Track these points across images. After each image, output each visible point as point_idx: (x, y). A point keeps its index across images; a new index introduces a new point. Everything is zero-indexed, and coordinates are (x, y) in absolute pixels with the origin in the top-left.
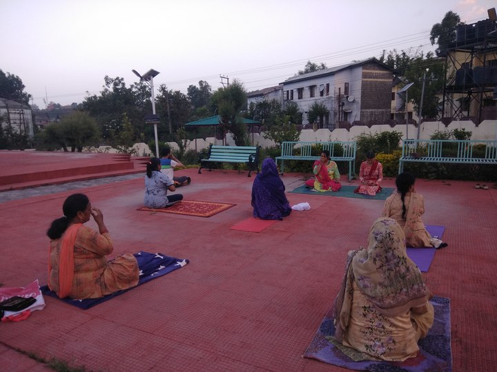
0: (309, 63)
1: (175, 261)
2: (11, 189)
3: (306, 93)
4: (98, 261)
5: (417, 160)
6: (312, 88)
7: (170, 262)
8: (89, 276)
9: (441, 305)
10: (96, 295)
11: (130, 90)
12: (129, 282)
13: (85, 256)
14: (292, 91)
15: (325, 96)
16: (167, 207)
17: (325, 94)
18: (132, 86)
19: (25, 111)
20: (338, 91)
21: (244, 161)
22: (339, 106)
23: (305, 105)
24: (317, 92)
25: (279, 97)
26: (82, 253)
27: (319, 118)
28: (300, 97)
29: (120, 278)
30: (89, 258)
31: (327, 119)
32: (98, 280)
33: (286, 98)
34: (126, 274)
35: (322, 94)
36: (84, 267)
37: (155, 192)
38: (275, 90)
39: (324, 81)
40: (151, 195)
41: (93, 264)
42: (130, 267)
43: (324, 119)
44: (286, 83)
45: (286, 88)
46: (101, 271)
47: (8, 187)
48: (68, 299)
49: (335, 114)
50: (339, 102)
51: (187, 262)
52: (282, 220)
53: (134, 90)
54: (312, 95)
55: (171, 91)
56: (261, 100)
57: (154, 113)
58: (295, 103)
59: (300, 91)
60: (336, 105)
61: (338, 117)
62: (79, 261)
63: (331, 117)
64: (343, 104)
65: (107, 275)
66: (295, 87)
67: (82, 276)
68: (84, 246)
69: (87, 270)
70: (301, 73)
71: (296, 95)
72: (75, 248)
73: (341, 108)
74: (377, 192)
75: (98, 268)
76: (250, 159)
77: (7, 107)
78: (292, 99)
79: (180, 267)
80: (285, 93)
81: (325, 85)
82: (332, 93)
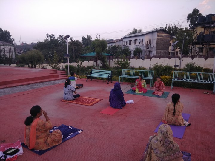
0: (134, 29)
1: (77, 130)
2: (6, 88)
3: (133, 42)
4: (46, 134)
5: (179, 80)
6: (135, 40)
7: (75, 131)
8: (42, 140)
9: (187, 157)
10: (45, 149)
11: (57, 40)
12: (58, 142)
13: (40, 132)
14: (127, 41)
16: (73, 100)
17: (141, 44)
18: (58, 38)
19: (11, 47)
20: (146, 42)
21: (106, 77)
22: (147, 49)
23: (132, 48)
24: (138, 44)
25: (121, 44)
26: (39, 131)
27: (138, 54)
28: (130, 44)
29: (54, 141)
30: (42, 132)
31: (142, 54)
32: (46, 142)
33: (124, 45)
34: (57, 139)
35: (140, 43)
36: (40, 137)
37: (68, 94)
38: (120, 40)
39: (141, 38)
40: (66, 95)
41: (43, 135)
42: (58, 136)
43: (140, 54)
44: (124, 38)
45: (124, 40)
46: (47, 138)
47: (5, 86)
48: (33, 150)
49: (145, 52)
50: (147, 47)
51: (82, 131)
52: (122, 108)
53: (59, 40)
54: (135, 43)
55: (75, 40)
56: (113, 44)
57: (68, 53)
58: (128, 47)
59: (130, 41)
60: (145, 48)
62: (38, 134)
63: (143, 53)
64: (149, 48)
65: (49, 140)
66: (128, 40)
67: (39, 140)
68: (40, 128)
69: (41, 138)
70: (131, 33)
71: (128, 43)
72: (36, 129)
74: (162, 94)
76: (109, 76)
77: (4, 45)
78: (127, 45)
79: (79, 133)
80: (124, 42)
81: (141, 40)
82: (144, 43)
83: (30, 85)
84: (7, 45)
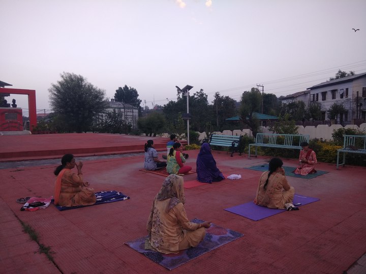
0: (340, 72)
1: (123, 197)
3: (329, 95)
4: (74, 189)
5: (354, 152)
6: (334, 92)
8: (68, 195)
10: (69, 206)
12: (89, 202)
13: (67, 185)
14: (317, 94)
15: (344, 98)
17: (344, 97)
19: (134, 110)
20: (355, 93)
21: (229, 146)
22: (357, 106)
23: (327, 105)
24: (338, 98)
25: (306, 100)
26: (65, 183)
27: (339, 116)
28: (324, 99)
30: (69, 186)
31: (346, 117)
32: (71, 198)
33: (312, 100)
35: (342, 96)
36: (66, 190)
38: (305, 94)
39: (344, 87)
40: (147, 162)
41: (70, 190)
43: (344, 116)
44: (313, 88)
45: (313, 92)
49: (353, 113)
50: (357, 103)
51: (129, 198)
54: (334, 97)
55: (222, 97)
57: (188, 113)
58: (320, 103)
59: (324, 94)
60: (354, 106)
61: (356, 115)
62: (63, 187)
63: (350, 116)
64: (361, 105)
66: (319, 91)
67: (64, 195)
68: (67, 179)
69: (67, 192)
70: (332, 79)
71: (320, 97)
72: (62, 180)
73: (359, 108)
75: (73, 192)
76: (233, 145)
77: (124, 108)
78: (317, 100)
79: (123, 200)
80: (312, 96)
81: (345, 90)
82: (350, 96)
83: (124, 155)
84: (129, 108)
